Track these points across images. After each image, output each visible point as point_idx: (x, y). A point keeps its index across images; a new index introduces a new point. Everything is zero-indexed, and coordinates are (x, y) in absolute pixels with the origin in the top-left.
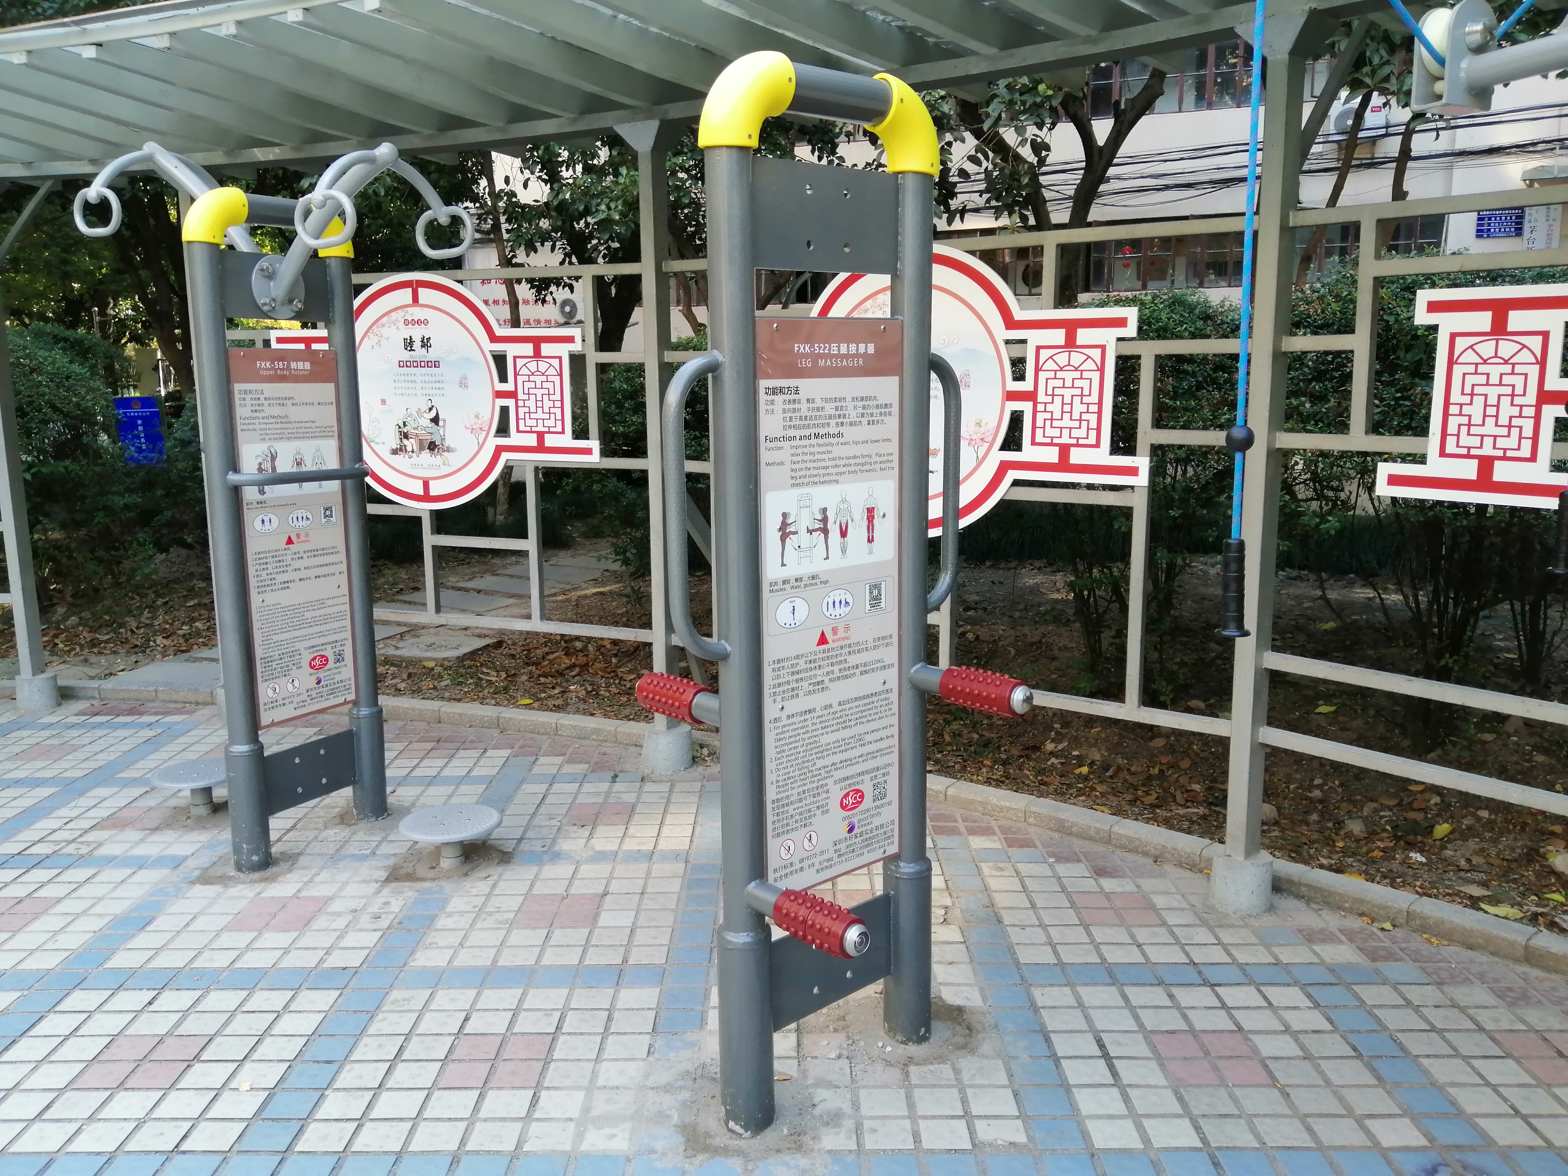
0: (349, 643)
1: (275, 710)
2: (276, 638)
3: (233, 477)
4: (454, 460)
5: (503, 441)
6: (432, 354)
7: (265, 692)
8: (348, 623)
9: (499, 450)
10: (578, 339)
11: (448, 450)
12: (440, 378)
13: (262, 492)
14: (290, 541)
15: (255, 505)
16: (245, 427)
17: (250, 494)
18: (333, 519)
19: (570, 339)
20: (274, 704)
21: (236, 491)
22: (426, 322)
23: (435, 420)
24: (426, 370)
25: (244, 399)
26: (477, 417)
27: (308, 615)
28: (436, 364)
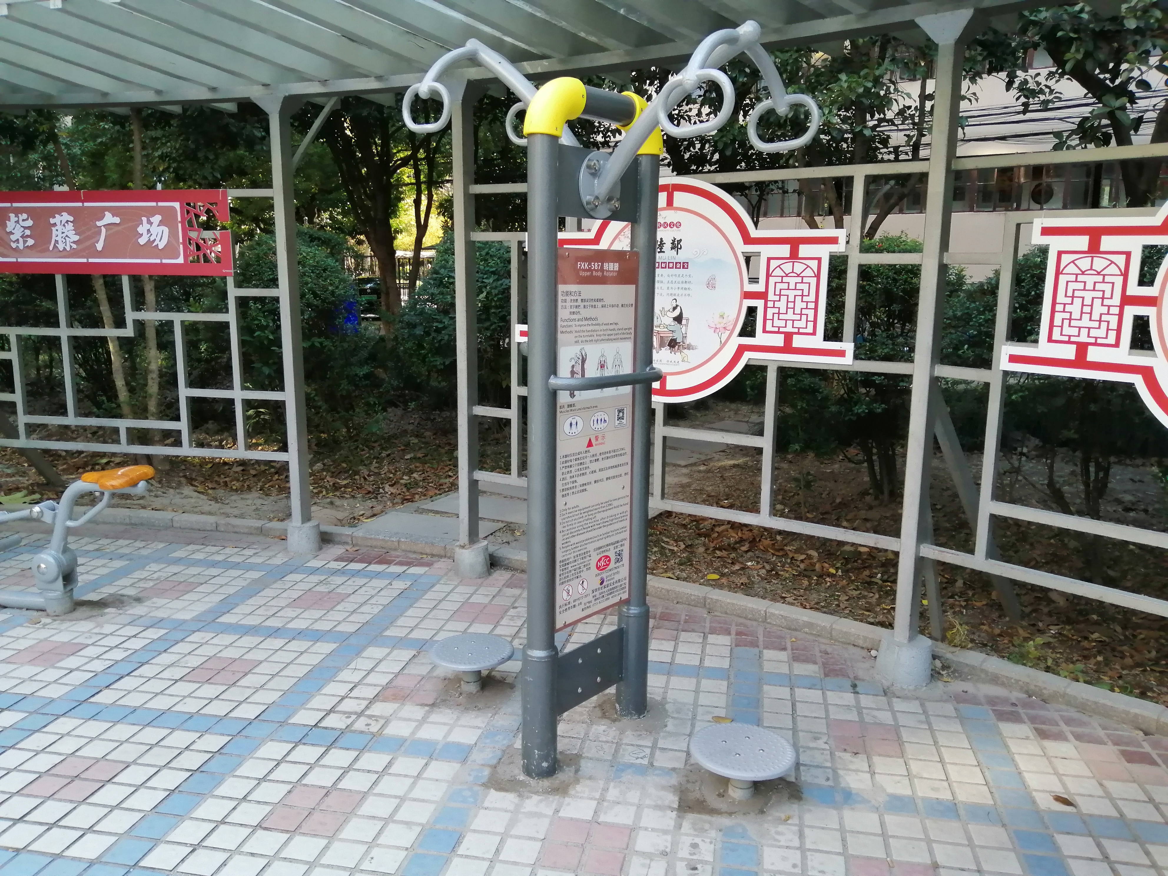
0: (628, 544)
1: (569, 612)
2: (573, 540)
3: (553, 381)
4: (693, 357)
5: (747, 341)
6: (682, 256)
7: (562, 596)
8: (627, 523)
9: (741, 349)
10: (842, 240)
11: (689, 347)
12: (688, 279)
13: (572, 395)
14: (590, 444)
15: (566, 408)
16: (564, 329)
17: (563, 398)
18: (624, 421)
19: (834, 241)
20: (568, 606)
21: (553, 395)
22: (678, 225)
23: (679, 319)
24: (674, 271)
25: (565, 301)
26: (722, 317)
27: (599, 516)
28: (685, 265)
